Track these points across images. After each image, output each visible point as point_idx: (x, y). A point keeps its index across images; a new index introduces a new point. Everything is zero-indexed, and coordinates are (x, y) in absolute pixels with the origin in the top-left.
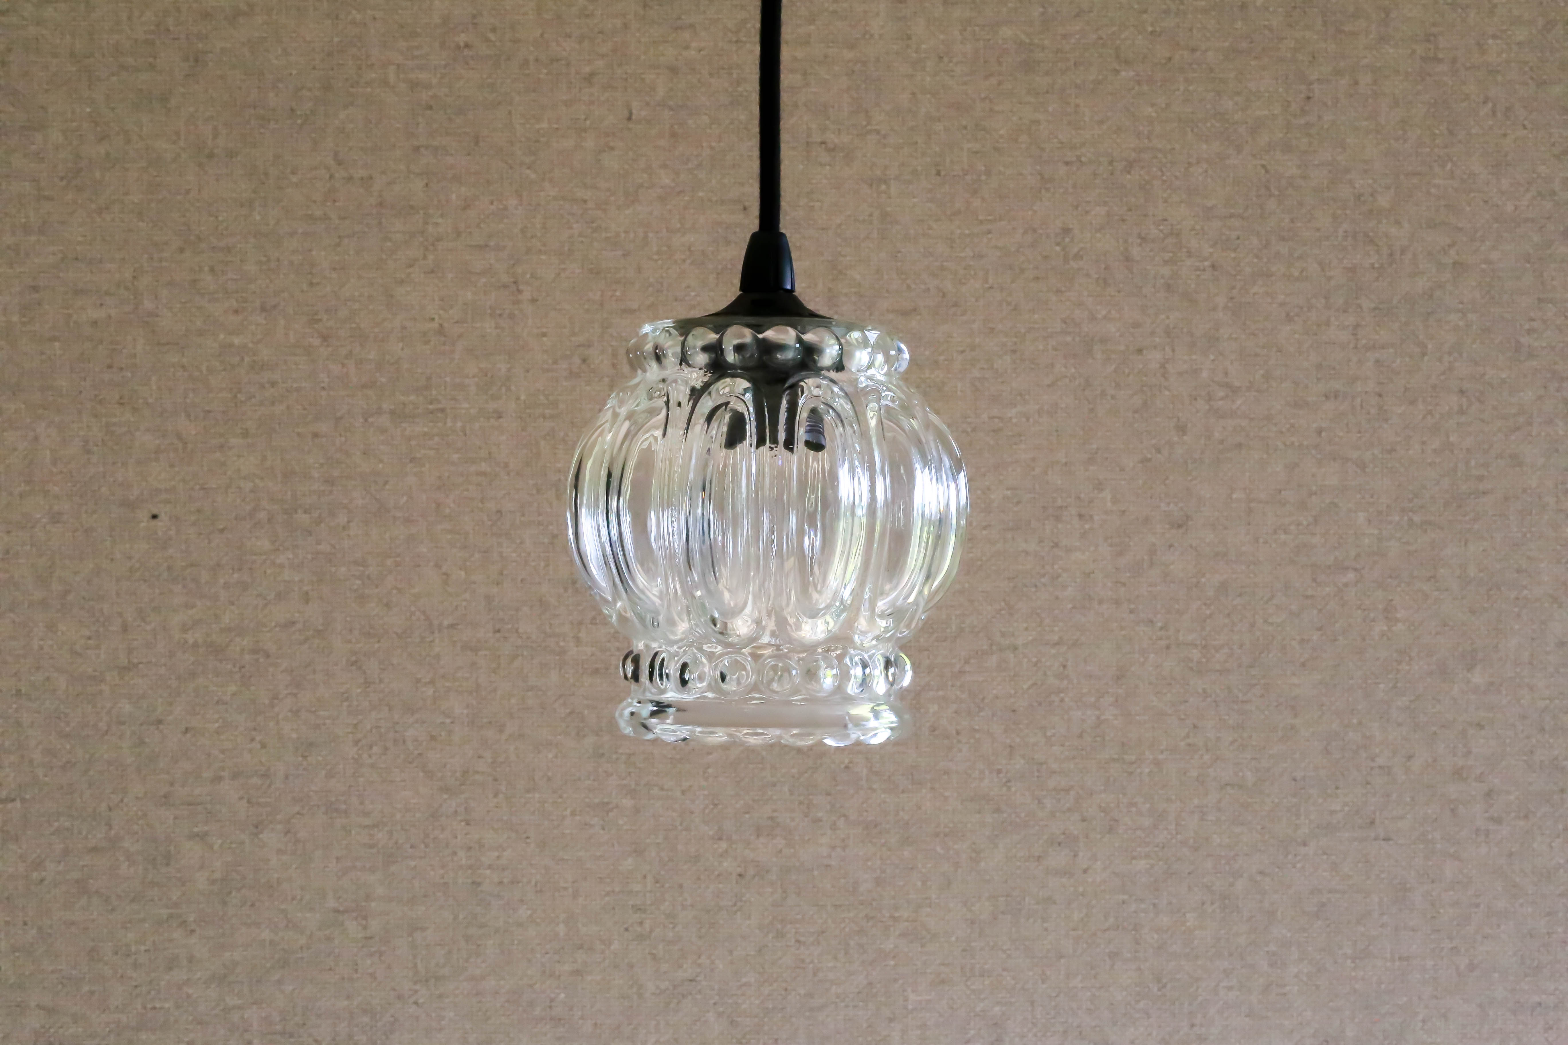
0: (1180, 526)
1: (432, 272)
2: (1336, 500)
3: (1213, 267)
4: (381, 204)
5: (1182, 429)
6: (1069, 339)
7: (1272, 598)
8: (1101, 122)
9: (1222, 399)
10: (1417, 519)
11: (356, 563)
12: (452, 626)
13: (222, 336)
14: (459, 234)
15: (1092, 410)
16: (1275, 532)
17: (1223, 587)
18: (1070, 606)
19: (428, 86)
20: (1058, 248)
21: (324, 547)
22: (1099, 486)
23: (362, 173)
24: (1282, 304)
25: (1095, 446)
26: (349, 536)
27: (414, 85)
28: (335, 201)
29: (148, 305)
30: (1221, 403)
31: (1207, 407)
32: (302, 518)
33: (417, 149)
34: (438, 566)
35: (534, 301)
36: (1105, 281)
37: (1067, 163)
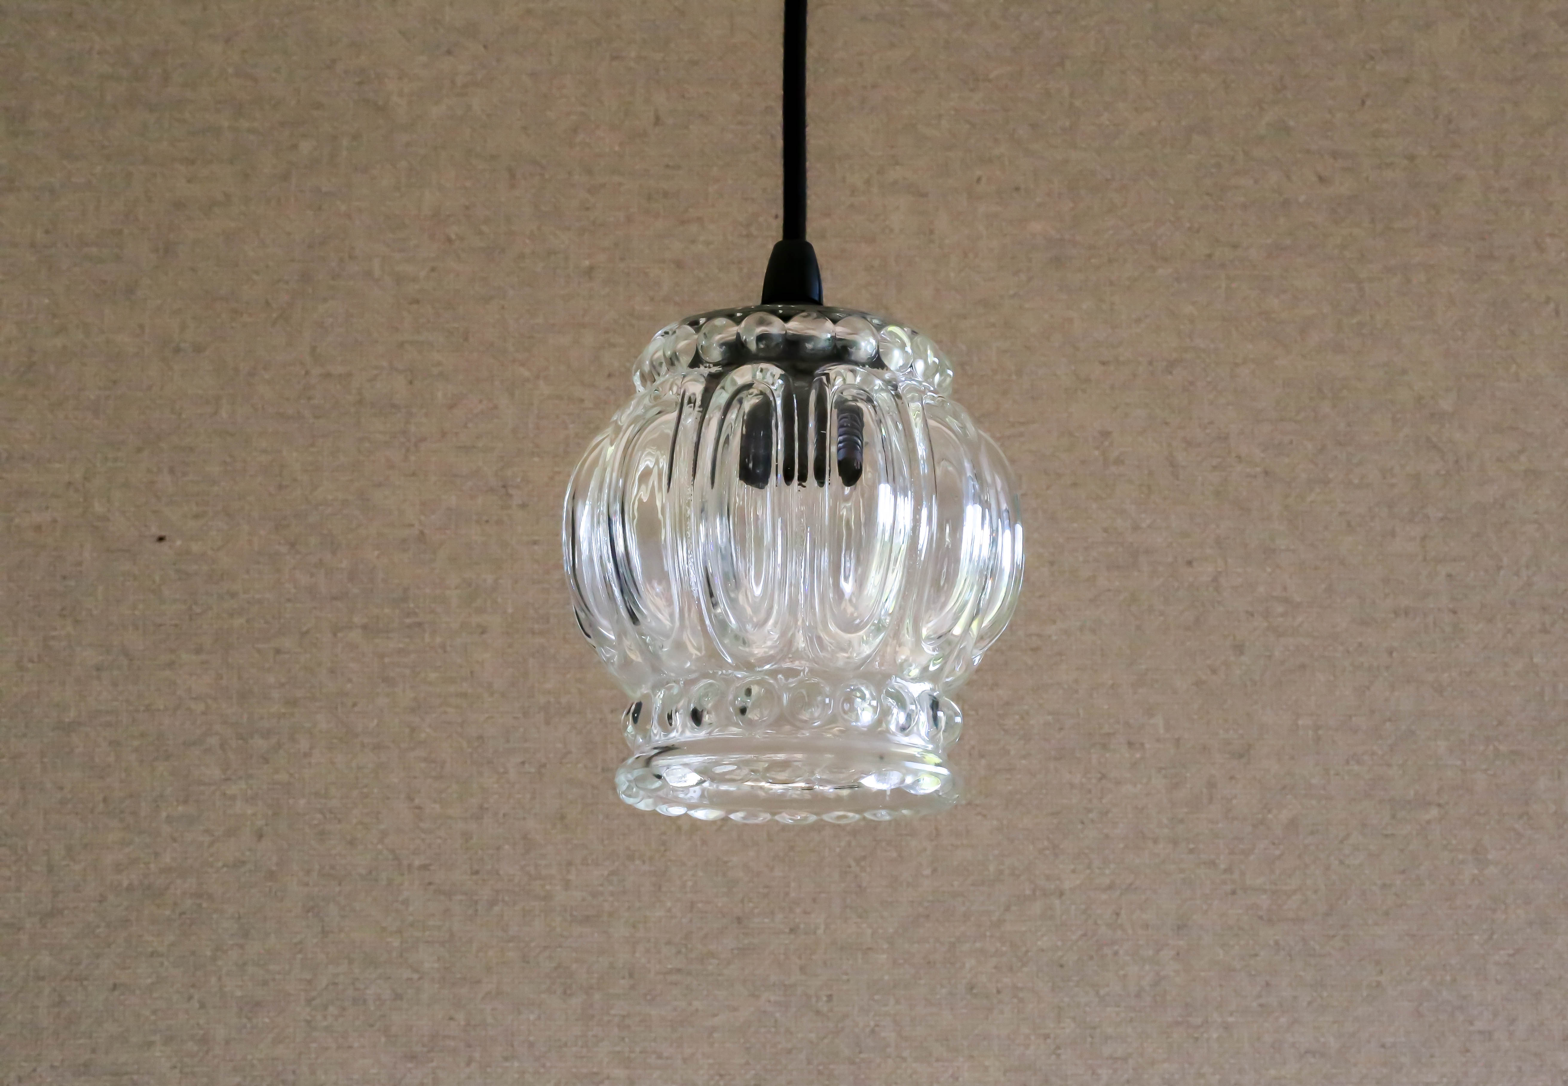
0: (1241, 756)
1: (414, 474)
2: (1413, 727)
3: (1266, 473)
4: (360, 402)
5: (1239, 649)
6: (1111, 549)
7: (1348, 836)
8: (1138, 321)
9: (1283, 615)
10: (1503, 748)
11: (317, 794)
12: (425, 867)
13: (179, 543)
14: (444, 434)
15: (1138, 628)
16: (1348, 762)
17: (1293, 824)
18: (1121, 845)
19: (415, 280)
20: (1097, 453)
21: (283, 777)
22: (1150, 712)
23: (340, 369)
24: (1341, 514)
25: (1143, 667)
26: (310, 763)
27: (399, 279)
28: (310, 398)
29: (98, 508)
30: (1280, 619)
31: (1265, 624)
32: (259, 743)
33: (401, 345)
34: (410, 799)
35: (523, 506)
36: (1149, 487)
37: (1103, 363)
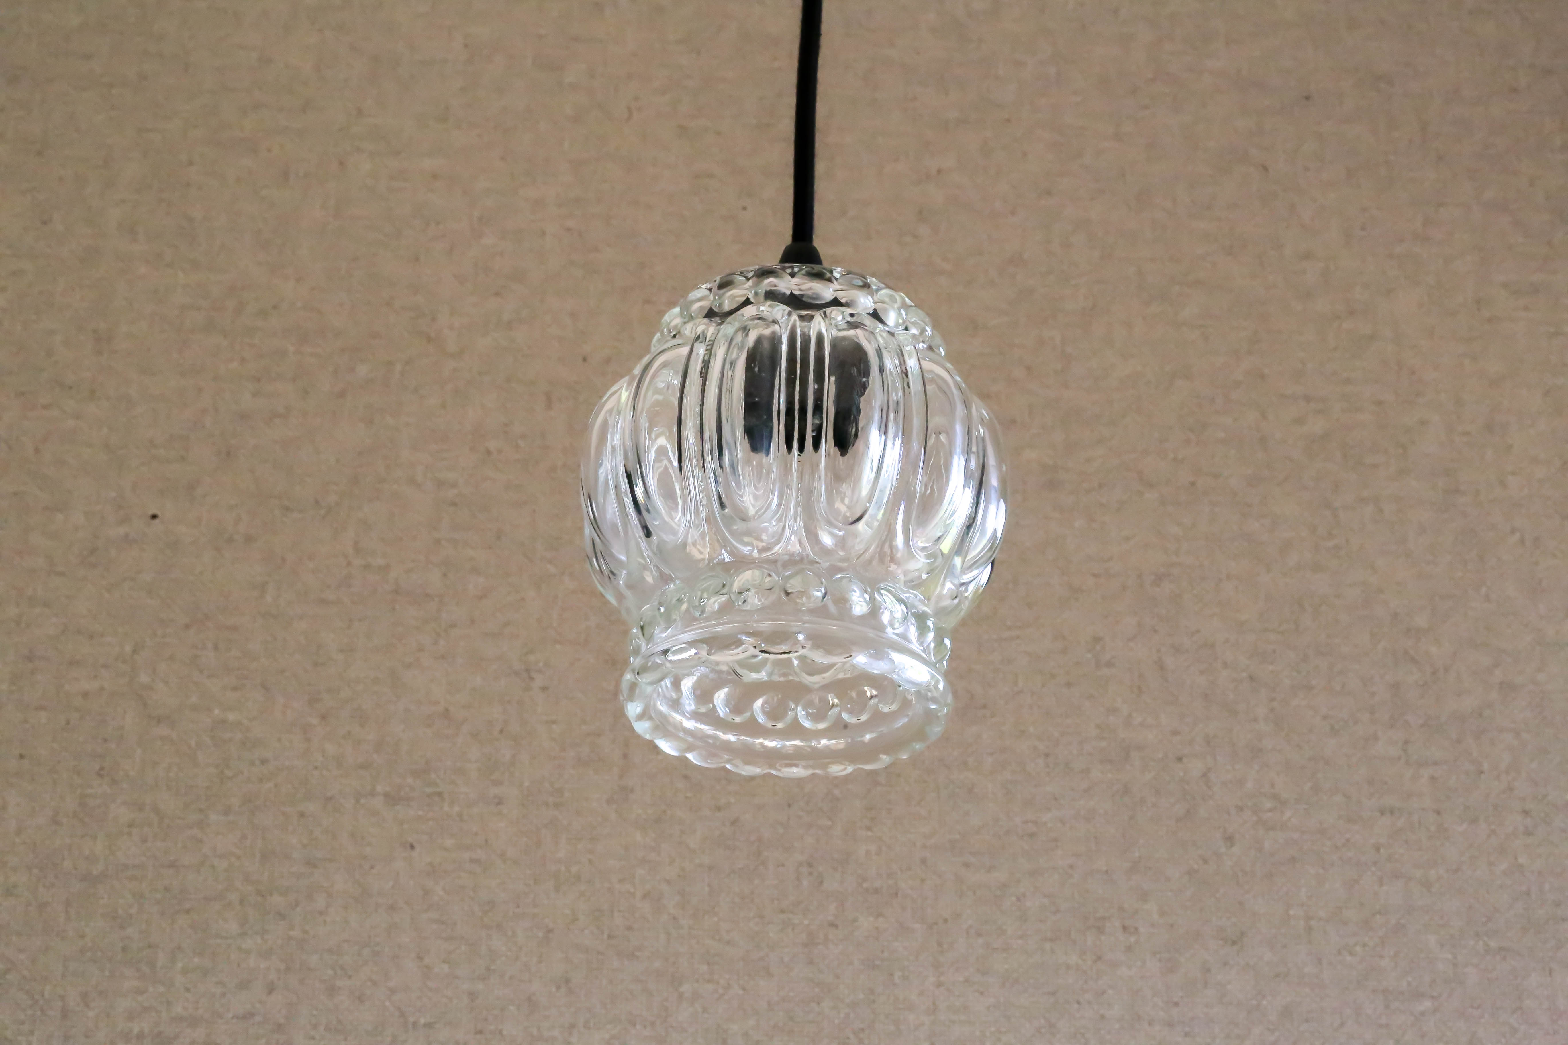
0: (1234, 943)
1: (443, 657)
2: (1403, 921)
3: (1251, 678)
4: (396, 591)
5: (1230, 840)
6: (1103, 744)
7: (1342, 1024)
8: (1127, 539)
9: (1270, 810)
10: (1493, 944)
11: (330, 951)
12: (429, 1025)
13: (217, 711)
14: (473, 621)
15: (1131, 818)
16: (1339, 953)
17: (1287, 1012)
18: (1117, 1026)
19: (454, 485)
20: (1089, 656)
21: (298, 933)
22: (1144, 897)
23: (380, 561)
24: (1325, 718)
25: (1137, 855)
26: (325, 921)
27: (440, 484)
28: (349, 587)
29: (144, 678)
30: (1269, 814)
31: (1255, 818)
32: (276, 900)
33: (438, 542)
34: (420, 958)
35: (544, 689)
36: (1139, 688)
37: (1095, 575)
